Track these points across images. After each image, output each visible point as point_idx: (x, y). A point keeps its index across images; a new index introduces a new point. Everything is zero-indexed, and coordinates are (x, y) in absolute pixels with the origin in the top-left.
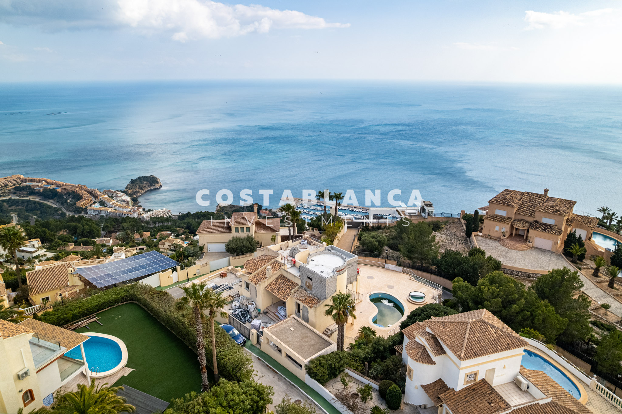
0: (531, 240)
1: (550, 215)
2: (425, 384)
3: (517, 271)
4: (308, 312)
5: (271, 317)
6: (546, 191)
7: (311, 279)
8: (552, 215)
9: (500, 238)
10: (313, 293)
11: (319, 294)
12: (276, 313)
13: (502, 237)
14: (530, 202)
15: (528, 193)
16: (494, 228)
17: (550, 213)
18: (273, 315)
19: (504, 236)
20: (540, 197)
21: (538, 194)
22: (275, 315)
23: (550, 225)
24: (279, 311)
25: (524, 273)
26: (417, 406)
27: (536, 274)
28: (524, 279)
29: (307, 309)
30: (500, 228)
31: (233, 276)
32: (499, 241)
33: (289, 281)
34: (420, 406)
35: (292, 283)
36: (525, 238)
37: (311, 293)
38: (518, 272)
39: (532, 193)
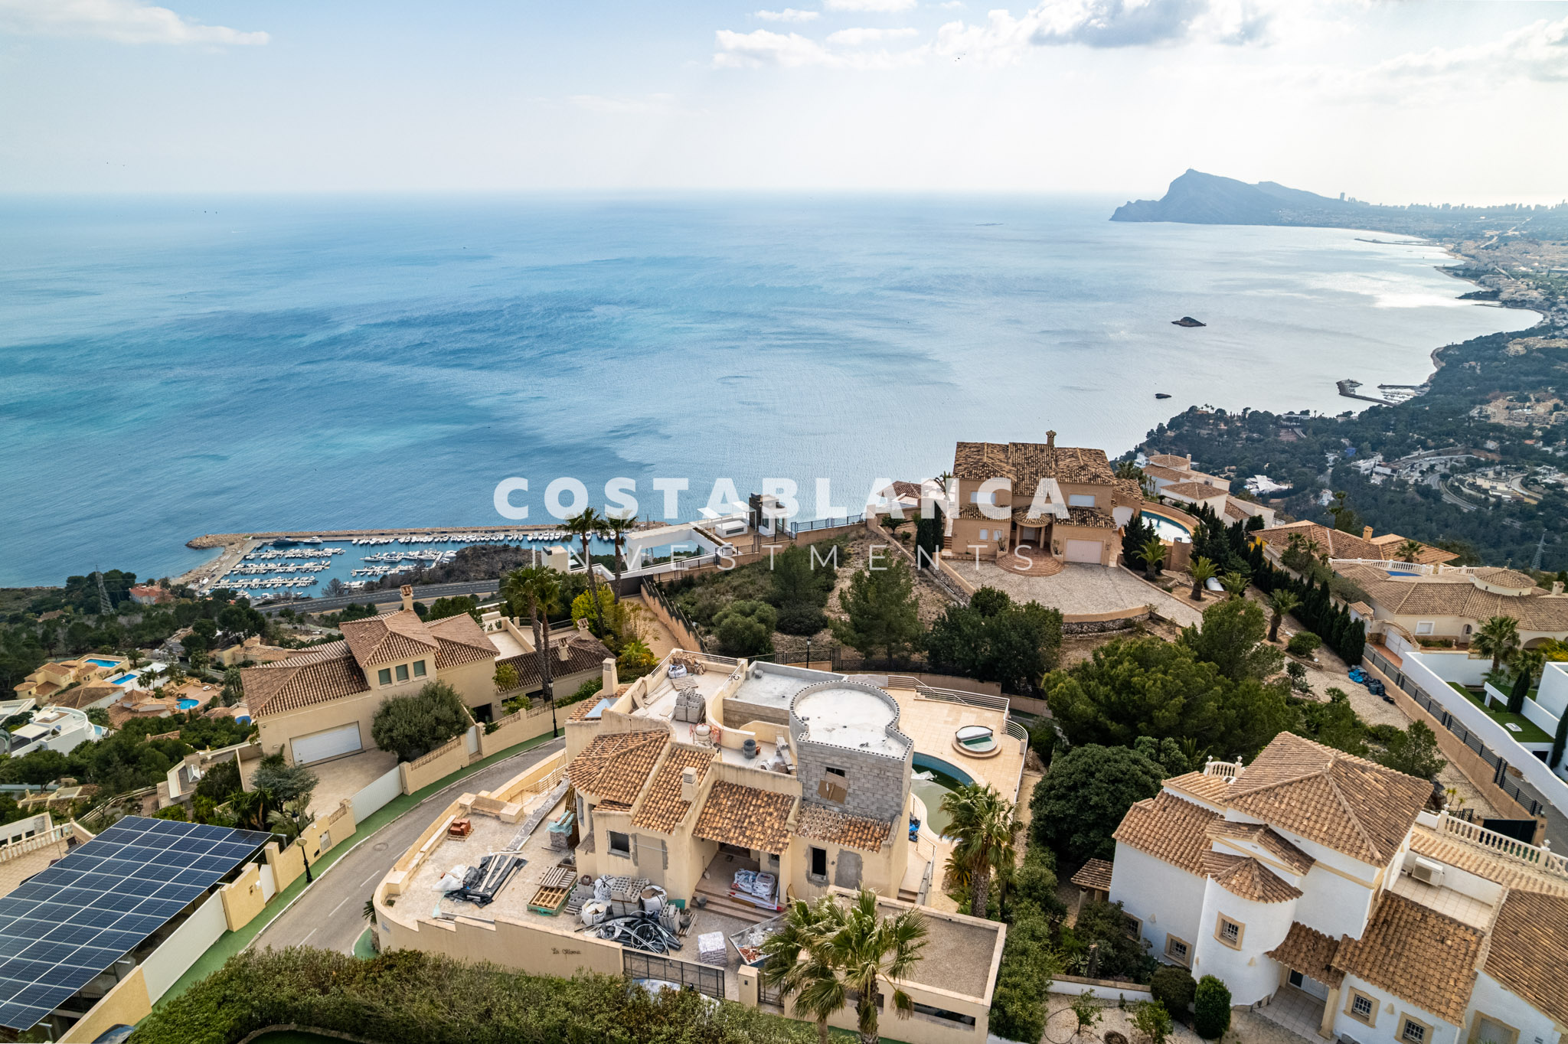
0: (1059, 549)
1: (1085, 487)
2: (1273, 949)
3: (1077, 624)
4: (859, 865)
5: (728, 911)
6: (1051, 435)
7: (841, 773)
8: (1088, 487)
9: (995, 556)
10: (850, 808)
11: (874, 808)
12: (738, 895)
13: (1000, 553)
14: (1028, 464)
15: (1015, 444)
16: (978, 534)
17: (1085, 484)
18: (728, 903)
19: (1002, 549)
20: (1042, 451)
21: (1036, 445)
22: (735, 900)
23: (1087, 509)
24: (746, 887)
25: (1091, 623)
26: (1252, 1007)
27: (1114, 621)
28: (1097, 637)
29: (858, 856)
30: (991, 534)
31: (492, 824)
32: (994, 562)
33: (755, 793)
34: (1260, 1003)
35: (768, 796)
36: (1042, 545)
37: (844, 812)
38: (1081, 625)
39: (1023, 444)
